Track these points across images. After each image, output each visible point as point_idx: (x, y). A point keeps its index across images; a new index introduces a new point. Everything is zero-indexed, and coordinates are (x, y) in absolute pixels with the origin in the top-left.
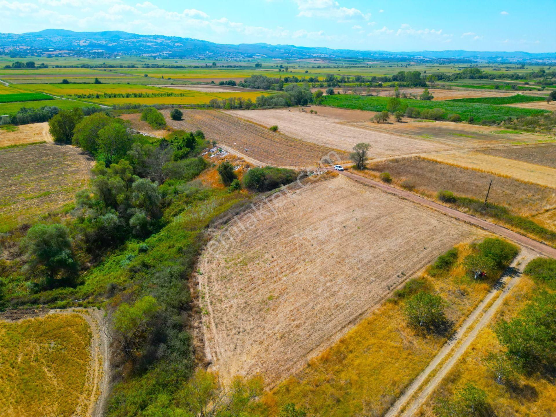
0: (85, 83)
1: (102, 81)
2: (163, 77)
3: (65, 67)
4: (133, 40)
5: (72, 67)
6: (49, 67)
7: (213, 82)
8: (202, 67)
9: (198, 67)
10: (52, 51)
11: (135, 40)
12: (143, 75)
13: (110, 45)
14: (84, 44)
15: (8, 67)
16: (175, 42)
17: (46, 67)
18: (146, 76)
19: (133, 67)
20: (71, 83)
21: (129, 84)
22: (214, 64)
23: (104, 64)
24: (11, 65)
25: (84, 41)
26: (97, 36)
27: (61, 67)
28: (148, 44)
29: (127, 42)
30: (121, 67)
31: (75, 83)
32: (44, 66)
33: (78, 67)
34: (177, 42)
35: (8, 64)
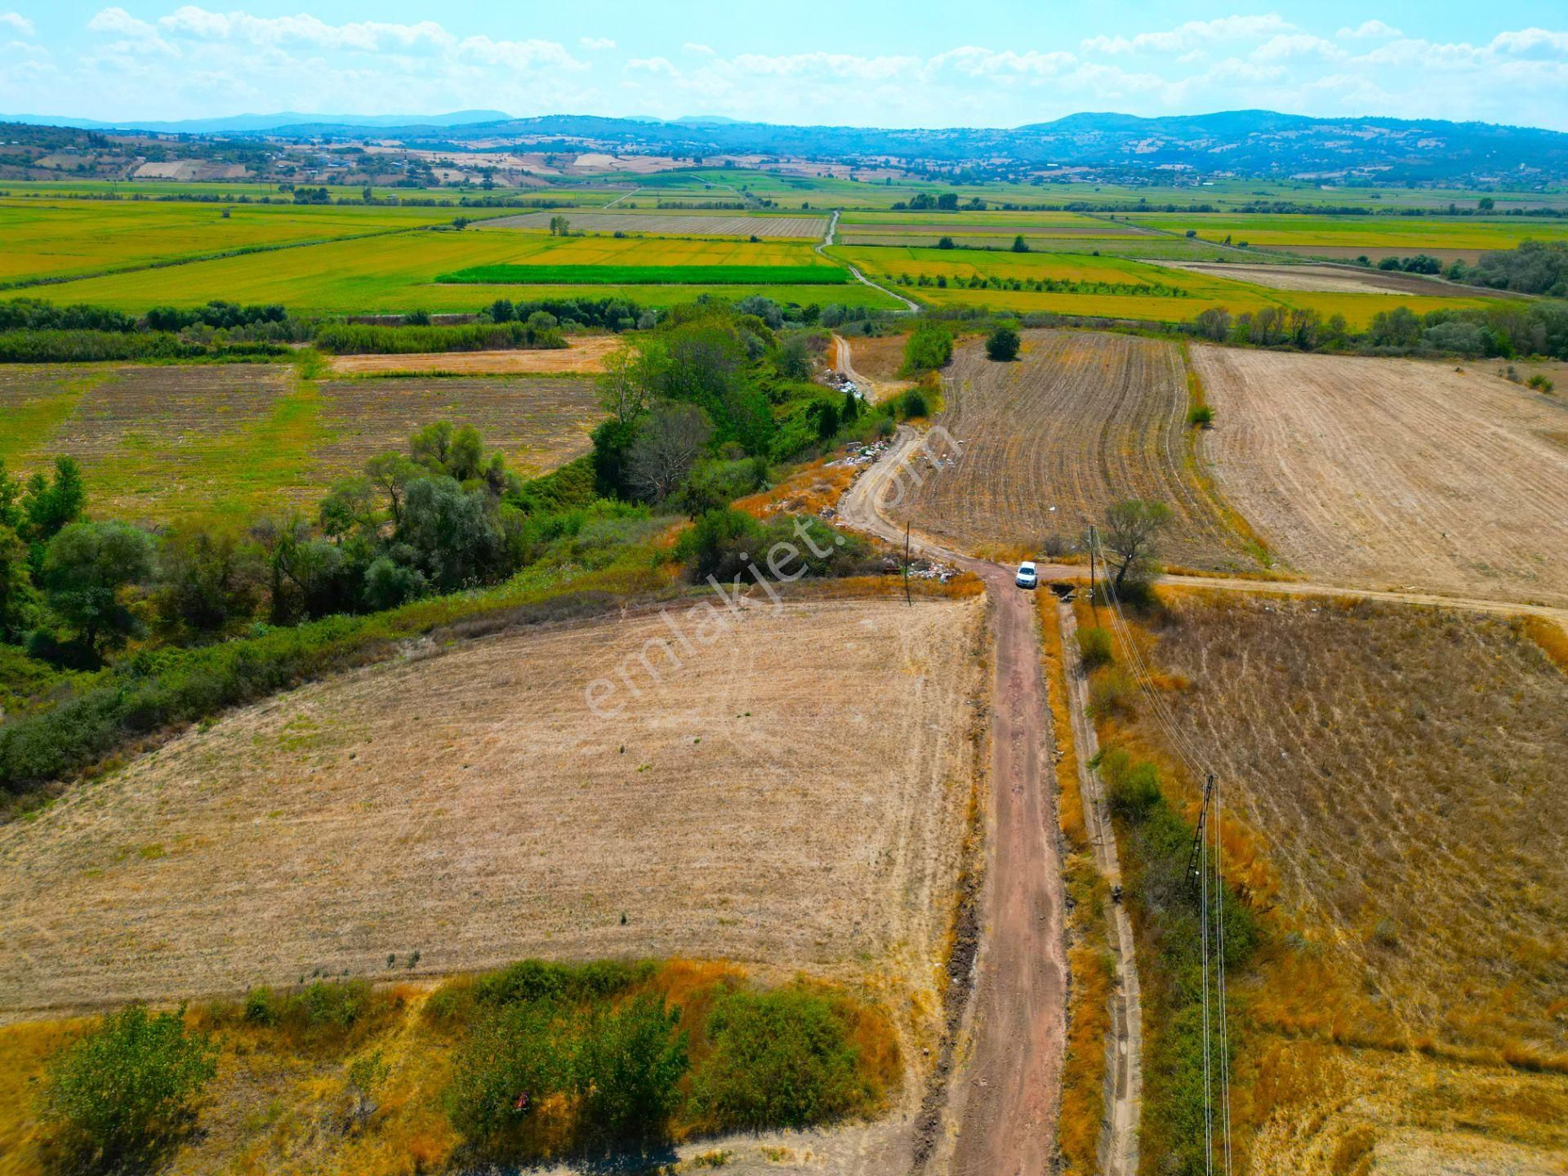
0: (989, 249)
1: (1032, 246)
2: (1229, 240)
3: (1025, 208)
4: (1285, 134)
5: (1042, 208)
6: (989, 206)
7: (1363, 259)
8: (1433, 213)
9: (1419, 213)
10: (1053, 169)
11: (1292, 135)
12: (1184, 232)
13: (1217, 150)
14: (1147, 150)
15: (900, 207)
16: (1422, 136)
17: (982, 208)
18: (1191, 235)
19: (1205, 209)
20: (958, 247)
21: (1096, 254)
22: (1486, 205)
23: (1143, 201)
24: (907, 202)
25: (1150, 141)
26: (1193, 128)
27: (1016, 209)
28: (1329, 145)
29: (1268, 141)
30: (1171, 209)
31: (966, 248)
32: (978, 205)
33: (1057, 209)
34: (1427, 137)
35: (900, 201)
